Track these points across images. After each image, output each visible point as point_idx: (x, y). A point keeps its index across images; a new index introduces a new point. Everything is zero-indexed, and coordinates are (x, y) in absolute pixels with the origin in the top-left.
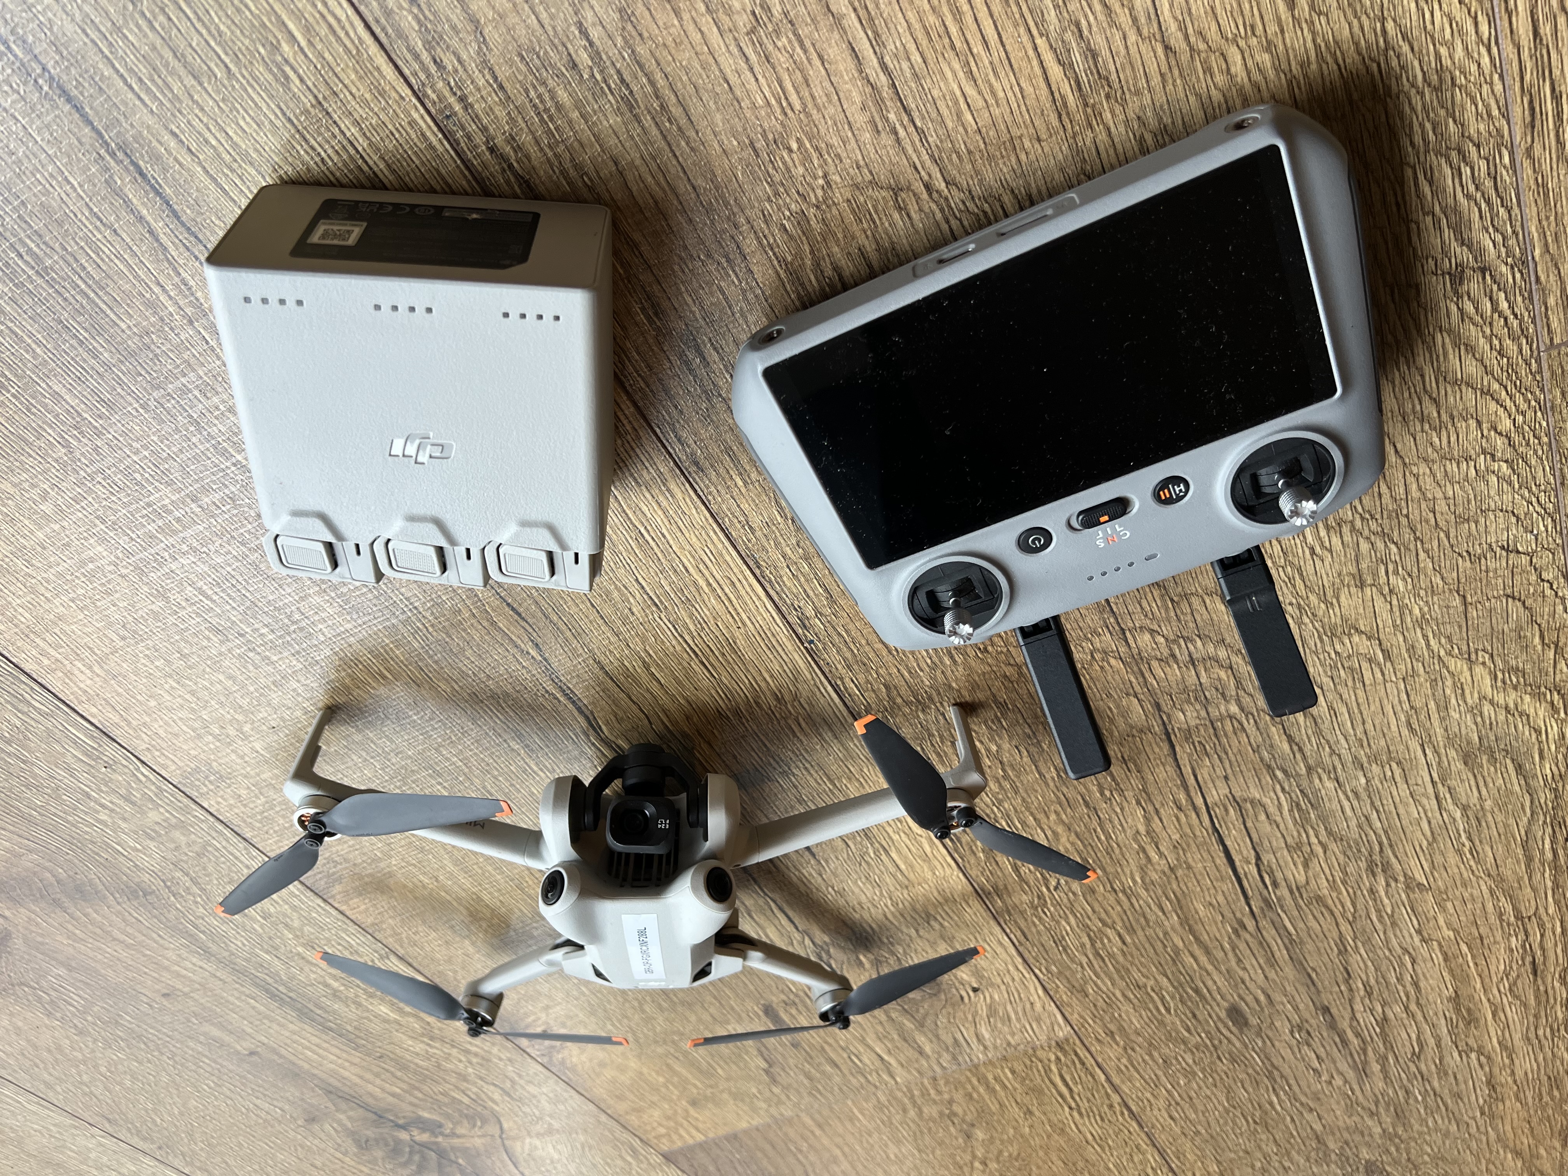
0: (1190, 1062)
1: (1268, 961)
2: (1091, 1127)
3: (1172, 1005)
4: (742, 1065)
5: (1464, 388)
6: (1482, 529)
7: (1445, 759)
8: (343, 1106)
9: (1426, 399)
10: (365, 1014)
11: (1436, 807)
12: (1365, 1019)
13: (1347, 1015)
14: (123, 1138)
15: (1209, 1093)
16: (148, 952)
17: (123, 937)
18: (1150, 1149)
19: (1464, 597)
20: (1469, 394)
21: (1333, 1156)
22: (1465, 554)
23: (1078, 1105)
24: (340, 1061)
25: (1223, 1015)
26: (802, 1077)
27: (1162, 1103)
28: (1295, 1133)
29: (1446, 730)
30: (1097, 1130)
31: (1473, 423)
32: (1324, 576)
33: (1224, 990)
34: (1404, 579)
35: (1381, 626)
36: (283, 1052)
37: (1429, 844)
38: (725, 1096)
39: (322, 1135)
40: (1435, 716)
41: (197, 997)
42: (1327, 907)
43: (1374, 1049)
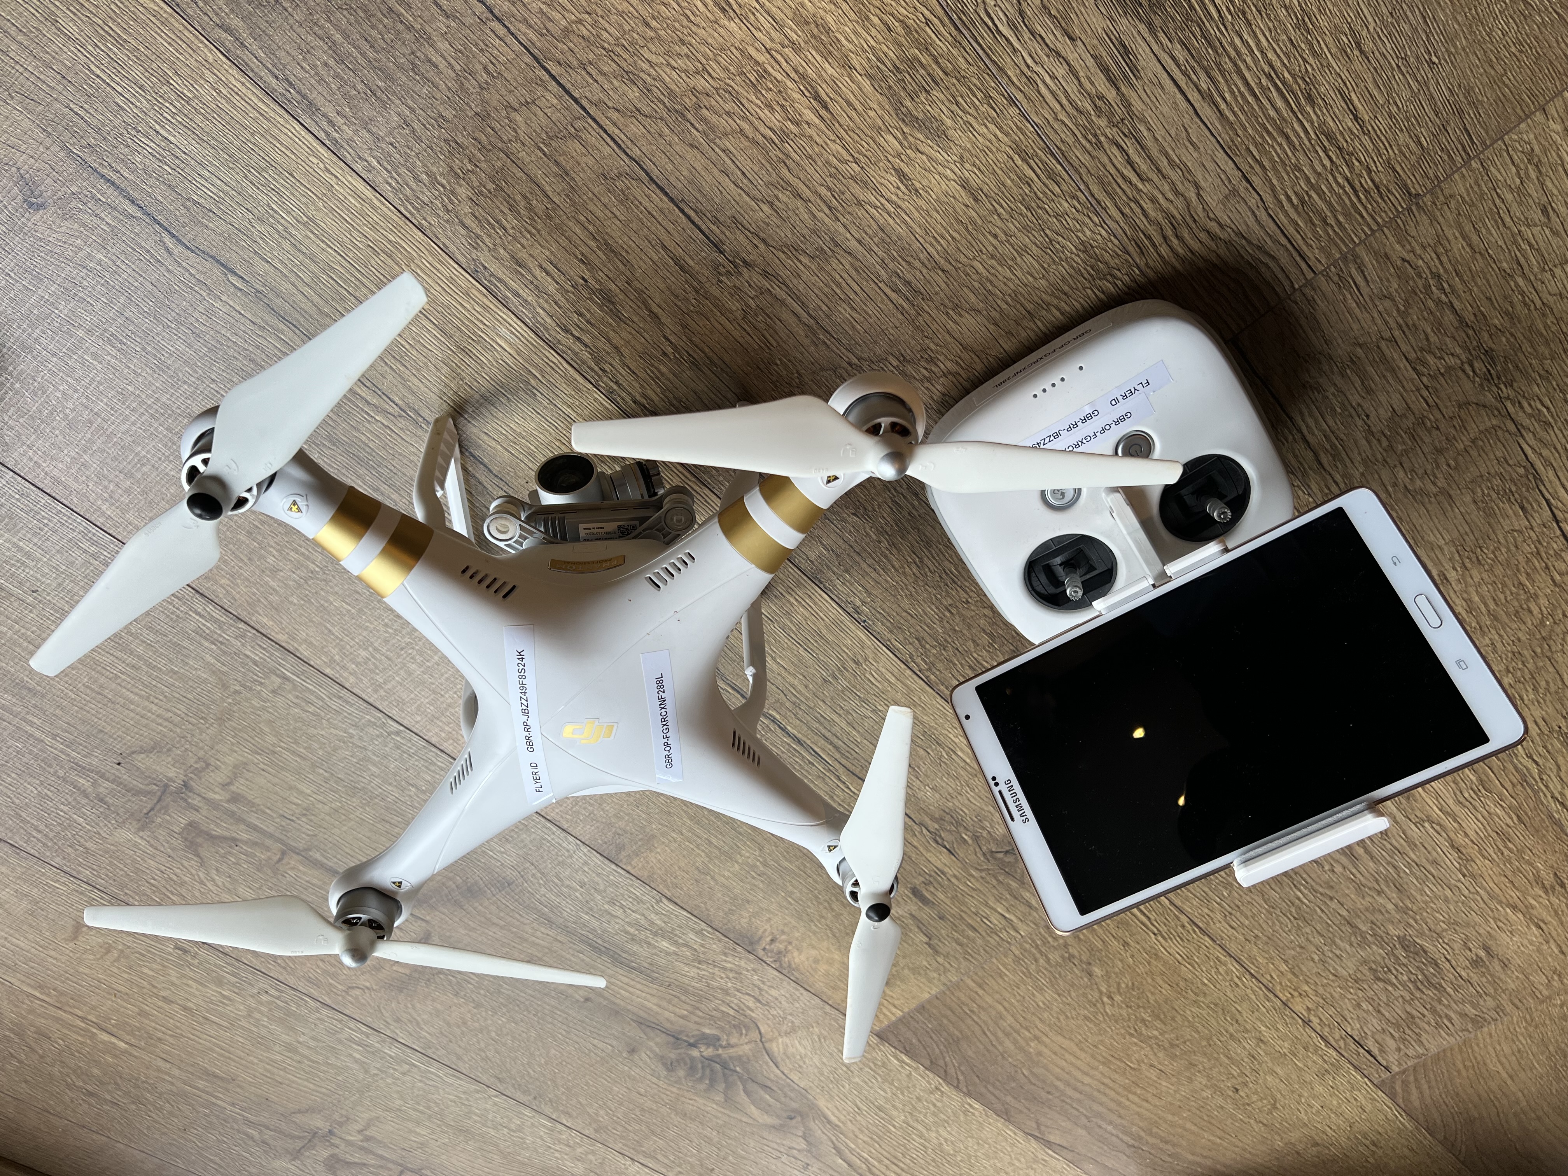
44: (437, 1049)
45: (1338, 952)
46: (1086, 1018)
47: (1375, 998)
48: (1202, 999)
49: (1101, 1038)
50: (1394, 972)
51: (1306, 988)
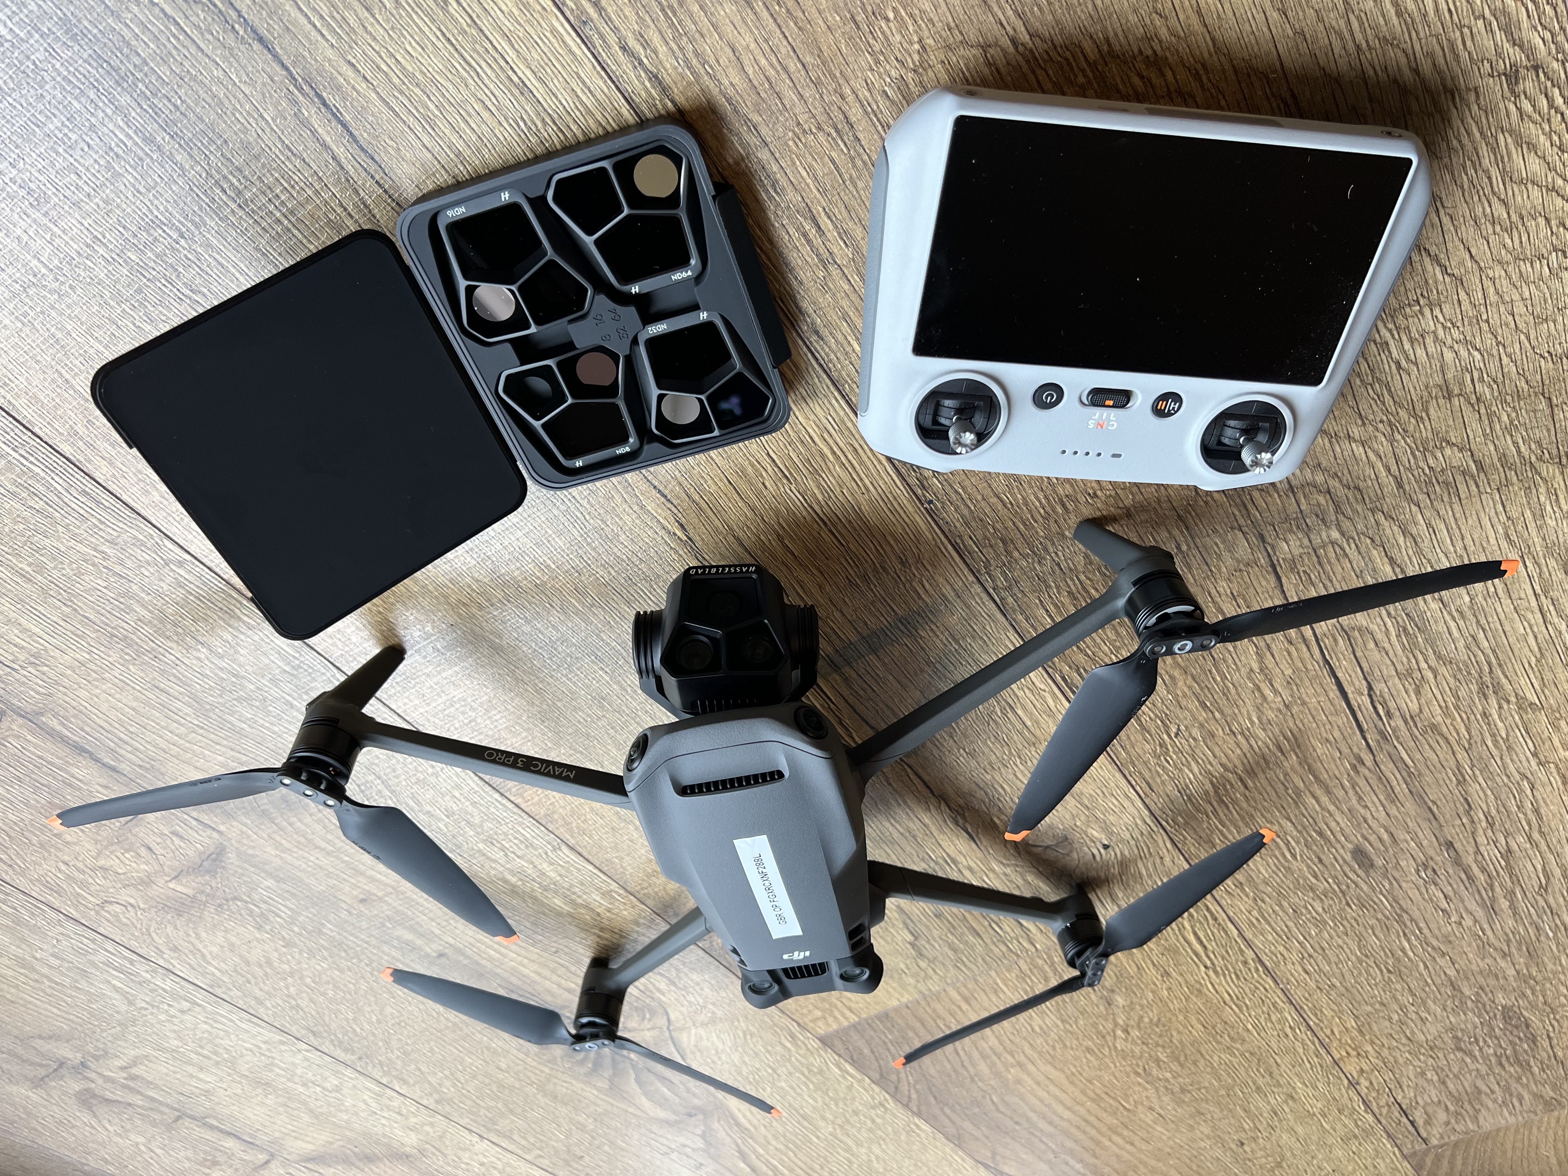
0: (1320, 910)
1: (1388, 795)
2: (1227, 986)
3: (1298, 850)
4: (889, 939)
5: (1529, 186)
6: (1560, 327)
7: (1545, 569)
9: (1495, 201)
11: (1541, 620)
12: (1490, 853)
13: (1471, 849)
14: (326, 1051)
15: (1340, 942)
17: (323, 844)
18: (1287, 1007)
19: (1550, 399)
20: (1535, 192)
21: (1469, 1003)
22: (1546, 355)
23: (1213, 964)
24: (520, 958)
25: (1348, 857)
26: (946, 949)
27: (1295, 957)
28: (1429, 981)
29: (1544, 539)
30: (1234, 990)
31: (1541, 221)
32: (1412, 390)
33: (1347, 830)
34: (1490, 386)
35: (1471, 437)
36: (469, 952)
37: (1538, 661)
40: (1532, 526)
41: (390, 901)
42: (1442, 735)
43: (1501, 885)
44: (230, 989)
45: (1423, 1015)
46: (1088, 1050)
47: (1446, 1069)
48: (1238, 1046)
49: (1098, 1073)
50: (1481, 1044)
51: (1369, 1048)
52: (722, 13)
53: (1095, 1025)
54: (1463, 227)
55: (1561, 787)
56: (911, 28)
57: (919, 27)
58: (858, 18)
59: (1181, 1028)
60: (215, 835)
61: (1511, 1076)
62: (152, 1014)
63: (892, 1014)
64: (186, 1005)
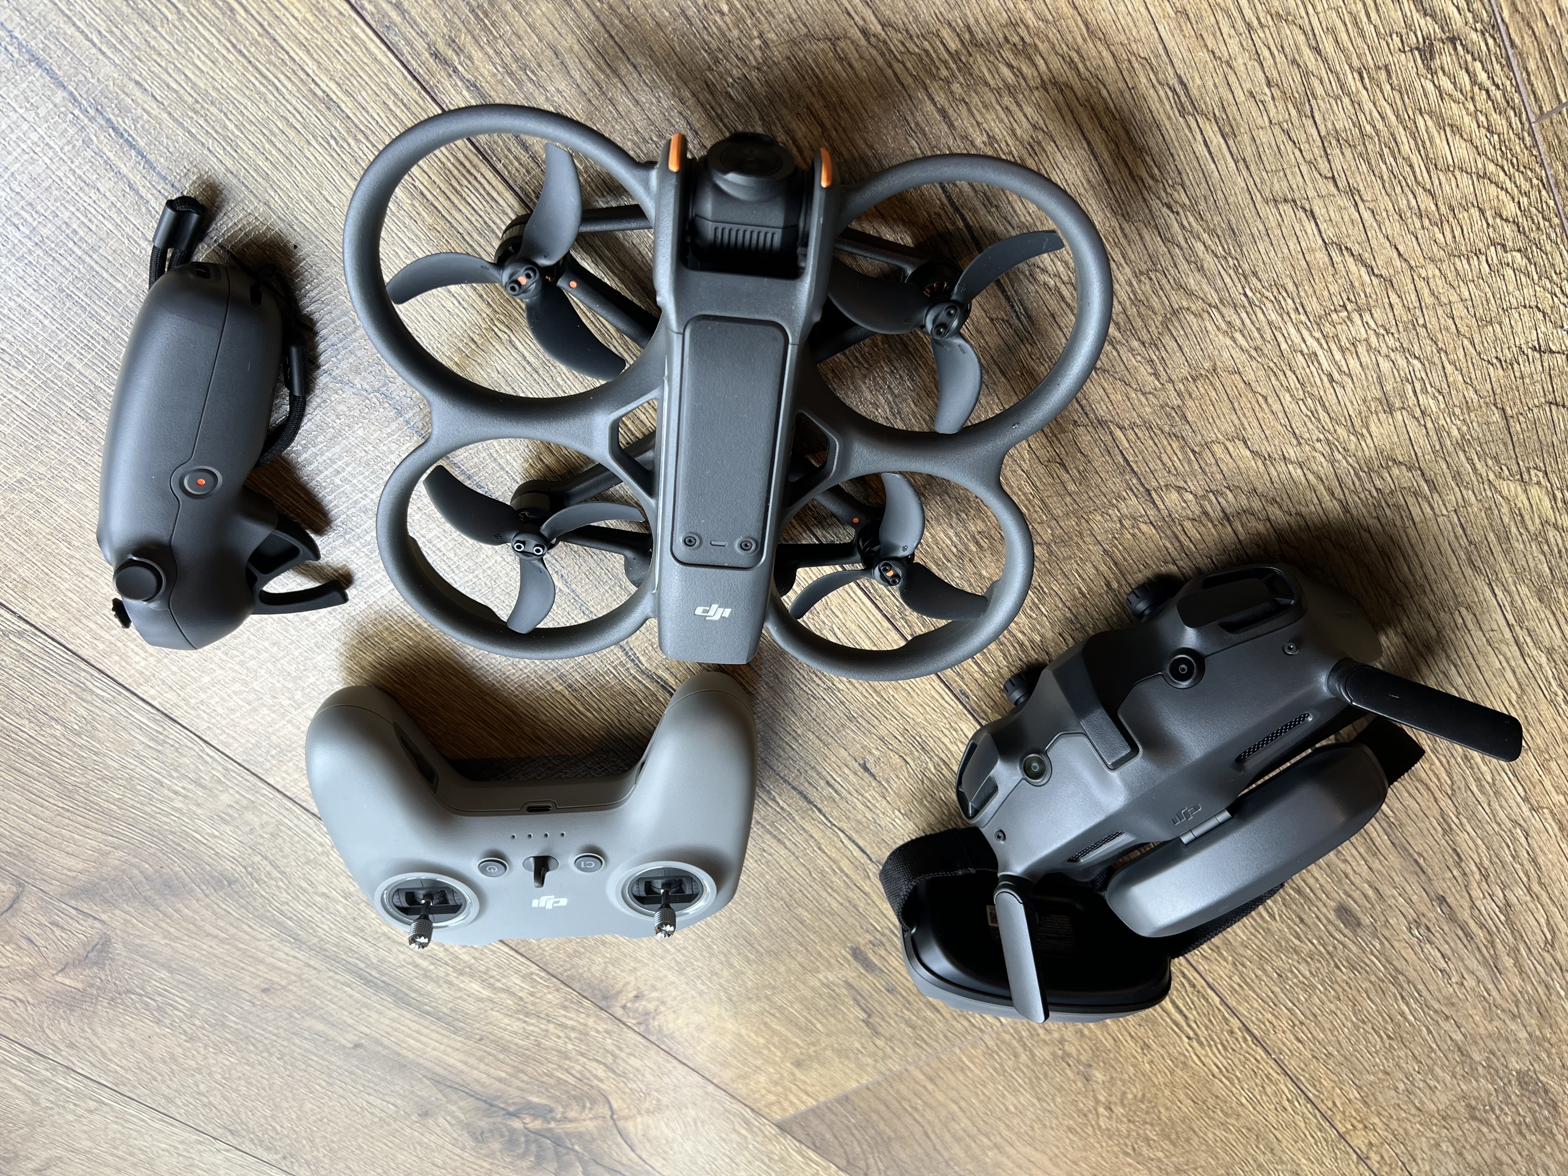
0: (1308, 974)
1: (1369, 849)
2: (1214, 1058)
3: (1276, 910)
4: (840, 1017)
5: (1457, 173)
6: (1508, 330)
7: (1517, 597)
8: (454, 1097)
9: (1419, 191)
10: (459, 994)
11: (1518, 653)
12: (1487, 906)
13: (1466, 905)
14: (248, 1151)
15: (1333, 1007)
16: (242, 946)
17: (215, 932)
18: (1282, 1078)
19: (1503, 409)
20: (1464, 180)
21: (1480, 1069)
22: (1495, 361)
23: (1196, 1034)
24: (442, 1047)
25: (1332, 916)
26: (903, 1026)
27: (1285, 1024)
28: (1434, 1046)
29: (1512, 564)
30: (1221, 1061)
31: (1475, 212)
32: (1349, 404)
33: (1328, 887)
34: (1434, 398)
35: (1420, 454)
36: (386, 1042)
37: (1519, 697)
38: (829, 1053)
39: (438, 1130)
40: (1497, 549)
41: (295, 990)
42: (1421, 781)
43: (1503, 941)
52: (538, 12)
53: (1074, 1102)
54: (1387, 222)
55: (1559, 834)
56: (749, 22)
57: (758, 19)
58: (690, 13)
59: (1169, 1104)
60: (97, 925)
61: (1534, 1145)
62: (59, 1114)
63: (853, 1097)
64: (92, 1105)
